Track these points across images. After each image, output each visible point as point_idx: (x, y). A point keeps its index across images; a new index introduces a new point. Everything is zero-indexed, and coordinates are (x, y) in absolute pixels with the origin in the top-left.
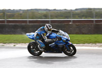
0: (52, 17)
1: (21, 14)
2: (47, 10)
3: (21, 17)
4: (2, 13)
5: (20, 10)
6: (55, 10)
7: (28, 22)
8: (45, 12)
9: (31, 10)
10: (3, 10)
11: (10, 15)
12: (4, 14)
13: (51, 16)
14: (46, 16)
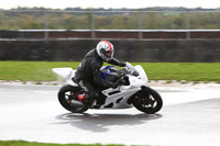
0: (193, 24)
1: (126, 19)
2: (181, 9)
3: (126, 24)
4: (85, 17)
5: (124, 9)
6: (199, 9)
7: (141, 35)
8: (177, 14)
9: (148, 9)
10: (88, 10)
11: (102, 20)
12: (90, 18)
13: (191, 23)
14: (179, 23)
